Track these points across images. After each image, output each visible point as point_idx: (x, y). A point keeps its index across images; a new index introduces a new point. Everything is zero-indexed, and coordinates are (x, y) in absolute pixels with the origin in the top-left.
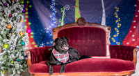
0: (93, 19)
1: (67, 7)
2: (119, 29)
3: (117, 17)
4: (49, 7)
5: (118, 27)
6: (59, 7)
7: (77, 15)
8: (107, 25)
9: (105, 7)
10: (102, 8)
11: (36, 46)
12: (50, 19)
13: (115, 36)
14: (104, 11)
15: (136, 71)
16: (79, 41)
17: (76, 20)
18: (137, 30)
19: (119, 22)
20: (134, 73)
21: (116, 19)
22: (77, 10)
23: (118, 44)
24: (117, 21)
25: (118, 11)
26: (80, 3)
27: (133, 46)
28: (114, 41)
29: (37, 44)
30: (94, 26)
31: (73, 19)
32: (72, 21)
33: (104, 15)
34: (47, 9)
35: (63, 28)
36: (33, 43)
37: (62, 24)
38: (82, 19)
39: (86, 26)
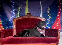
0: (35, 14)
1: (21, 7)
2: (50, 20)
3: (49, 13)
4: (11, 7)
5: (49, 18)
6: (16, 7)
7: (27, 12)
8: (43, 17)
9: (42, 7)
10: (40, 8)
11: (3, 29)
12: (11, 13)
13: (47, 23)
14: (41, 9)
15: (59, 43)
16: (28, 26)
17: (26, 14)
18: (59, 20)
19: (50, 16)
20: (58, 44)
21: (48, 14)
22: (27, 9)
23: (49, 28)
24: (49, 15)
25: (49, 9)
26: (28, 5)
27: (57, 29)
28: (47, 26)
29: (3, 27)
30: (36, 18)
31: (25, 14)
32: (24, 15)
33: (41, 12)
34: (9, 8)
35: (19, 19)
36: (2, 27)
37: (18, 16)
38: (29, 14)
39: (32, 17)
